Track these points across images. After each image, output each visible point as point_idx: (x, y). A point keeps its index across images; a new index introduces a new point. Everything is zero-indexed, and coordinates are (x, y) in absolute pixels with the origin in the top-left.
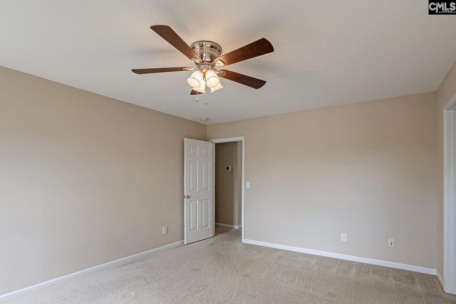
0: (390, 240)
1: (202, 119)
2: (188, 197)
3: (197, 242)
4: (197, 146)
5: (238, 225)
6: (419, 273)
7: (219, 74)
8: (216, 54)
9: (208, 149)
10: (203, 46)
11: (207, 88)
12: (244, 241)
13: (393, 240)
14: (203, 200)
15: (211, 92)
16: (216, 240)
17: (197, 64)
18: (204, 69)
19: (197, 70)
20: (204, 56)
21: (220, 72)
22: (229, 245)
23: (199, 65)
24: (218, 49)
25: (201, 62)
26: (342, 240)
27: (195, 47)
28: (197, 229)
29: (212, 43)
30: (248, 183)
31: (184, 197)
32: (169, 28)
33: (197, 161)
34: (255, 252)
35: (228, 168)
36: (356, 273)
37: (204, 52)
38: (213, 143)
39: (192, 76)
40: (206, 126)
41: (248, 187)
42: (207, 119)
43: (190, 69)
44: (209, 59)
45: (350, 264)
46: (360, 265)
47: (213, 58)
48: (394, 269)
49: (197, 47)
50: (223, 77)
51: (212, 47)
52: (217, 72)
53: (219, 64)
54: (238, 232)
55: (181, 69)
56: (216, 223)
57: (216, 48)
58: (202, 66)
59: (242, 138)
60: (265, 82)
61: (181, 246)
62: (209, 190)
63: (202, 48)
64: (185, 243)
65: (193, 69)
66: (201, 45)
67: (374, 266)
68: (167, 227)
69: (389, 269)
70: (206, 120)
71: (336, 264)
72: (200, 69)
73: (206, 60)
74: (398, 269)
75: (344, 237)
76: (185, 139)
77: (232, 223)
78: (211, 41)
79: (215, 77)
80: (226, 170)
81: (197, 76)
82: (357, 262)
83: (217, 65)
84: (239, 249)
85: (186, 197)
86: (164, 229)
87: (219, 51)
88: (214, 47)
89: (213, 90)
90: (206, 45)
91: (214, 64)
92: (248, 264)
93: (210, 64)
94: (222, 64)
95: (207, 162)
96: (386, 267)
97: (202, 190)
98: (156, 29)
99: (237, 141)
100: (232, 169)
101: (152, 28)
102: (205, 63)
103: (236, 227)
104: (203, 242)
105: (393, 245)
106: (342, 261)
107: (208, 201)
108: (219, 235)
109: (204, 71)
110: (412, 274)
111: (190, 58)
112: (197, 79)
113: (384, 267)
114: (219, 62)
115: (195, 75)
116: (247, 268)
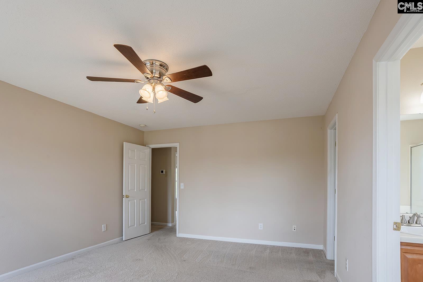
0: (294, 226)
1: (141, 126)
2: (127, 197)
3: (135, 238)
4: (136, 150)
5: (171, 223)
6: (312, 249)
7: (165, 88)
8: (163, 71)
9: (145, 153)
10: (153, 64)
11: (155, 99)
12: (179, 235)
13: (296, 226)
14: (141, 199)
15: (159, 103)
16: (153, 236)
17: (147, 78)
18: (153, 83)
19: (147, 84)
20: (154, 72)
21: (166, 87)
22: (165, 239)
23: (149, 79)
24: (165, 67)
25: (152, 77)
26: (260, 228)
27: (146, 64)
28: (135, 226)
29: (161, 62)
30: (182, 184)
31: (122, 196)
32: (131, 48)
33: (135, 164)
34: (189, 243)
35: (162, 172)
36: (269, 253)
37: (154, 69)
38: (150, 148)
39: (144, 88)
40: (143, 132)
41: (182, 187)
42: (146, 125)
43: (141, 82)
44: (158, 75)
45: (265, 247)
46: (272, 247)
47: (161, 75)
48: (296, 248)
49: (148, 64)
50: (168, 91)
51: (161, 65)
52: (164, 87)
53: (167, 80)
54: (172, 228)
55: (133, 81)
56: (152, 222)
57: (164, 67)
58: (152, 81)
59: (177, 145)
60: (202, 98)
61: (120, 242)
62: (146, 190)
63: (153, 66)
64: (124, 240)
65: (143, 82)
66: (151, 63)
67: (282, 247)
68: (106, 225)
69: (292, 249)
70: (144, 127)
71: (254, 248)
72: (150, 82)
73: (155, 76)
74: (299, 248)
75: (261, 226)
76: (124, 143)
77: (166, 221)
78: (159, 60)
79: (163, 91)
80: (161, 173)
81: (148, 89)
82: (270, 246)
83: (165, 81)
84: (174, 242)
85: (125, 196)
86: (104, 226)
87: (166, 69)
88: (163, 66)
89: (160, 101)
90: (155, 63)
91: (162, 80)
92: (184, 252)
93: (159, 79)
94: (169, 81)
95: (144, 165)
96: (291, 247)
97: (140, 191)
98: (119, 47)
99: (171, 147)
100: (166, 172)
101: (115, 46)
102: (155, 78)
103: (170, 225)
104: (140, 238)
105: (295, 230)
106: (259, 245)
107: (145, 201)
108: (155, 232)
109: (153, 84)
110: (307, 250)
111: (143, 73)
112: (148, 91)
113: (289, 248)
114: (167, 78)
115: (146, 88)
116: (184, 255)
